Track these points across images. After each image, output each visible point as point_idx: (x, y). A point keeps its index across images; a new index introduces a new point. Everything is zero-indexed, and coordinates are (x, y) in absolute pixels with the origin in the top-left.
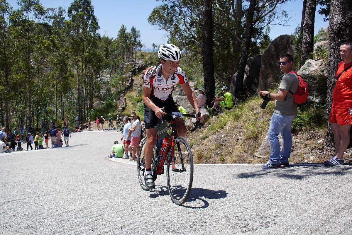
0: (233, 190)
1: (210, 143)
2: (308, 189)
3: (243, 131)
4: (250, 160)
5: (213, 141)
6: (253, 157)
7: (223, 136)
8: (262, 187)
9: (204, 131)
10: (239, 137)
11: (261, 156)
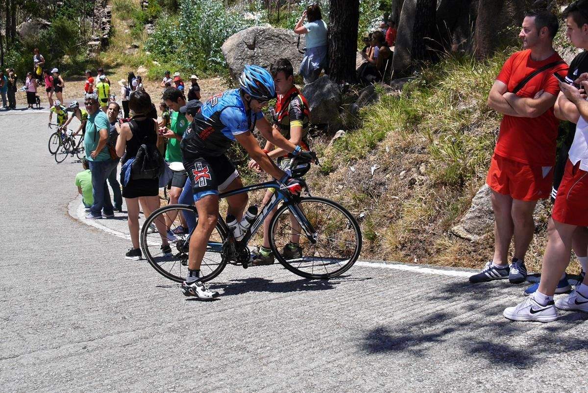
0: (382, 375)
1: (341, 187)
2: (558, 382)
3: (427, 162)
4: (439, 245)
5: (349, 182)
6: (450, 237)
7: (375, 170)
8: (451, 369)
9: (325, 152)
10: (415, 175)
11: (469, 236)
